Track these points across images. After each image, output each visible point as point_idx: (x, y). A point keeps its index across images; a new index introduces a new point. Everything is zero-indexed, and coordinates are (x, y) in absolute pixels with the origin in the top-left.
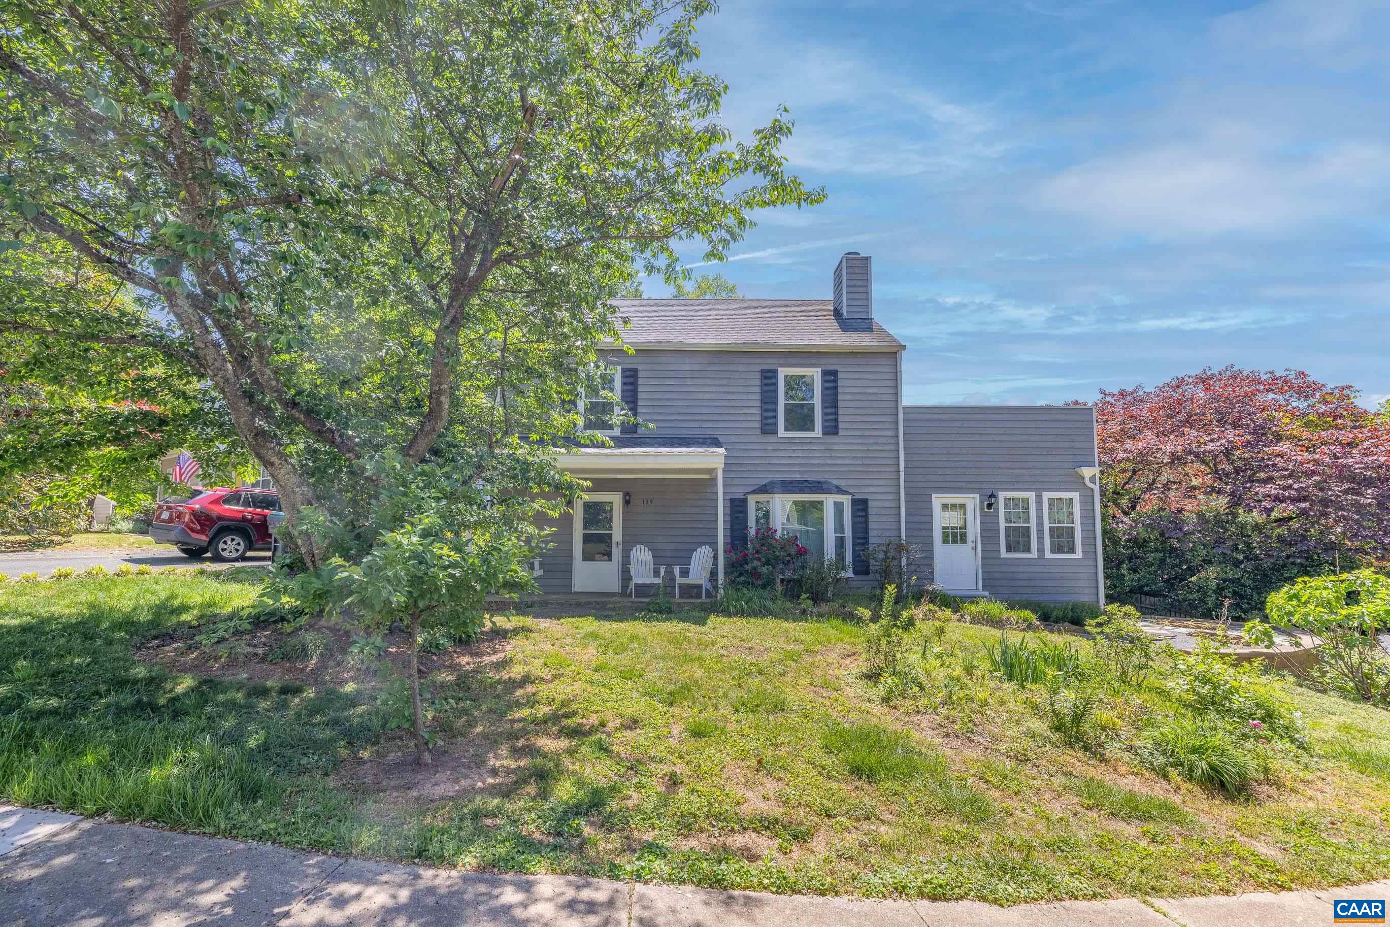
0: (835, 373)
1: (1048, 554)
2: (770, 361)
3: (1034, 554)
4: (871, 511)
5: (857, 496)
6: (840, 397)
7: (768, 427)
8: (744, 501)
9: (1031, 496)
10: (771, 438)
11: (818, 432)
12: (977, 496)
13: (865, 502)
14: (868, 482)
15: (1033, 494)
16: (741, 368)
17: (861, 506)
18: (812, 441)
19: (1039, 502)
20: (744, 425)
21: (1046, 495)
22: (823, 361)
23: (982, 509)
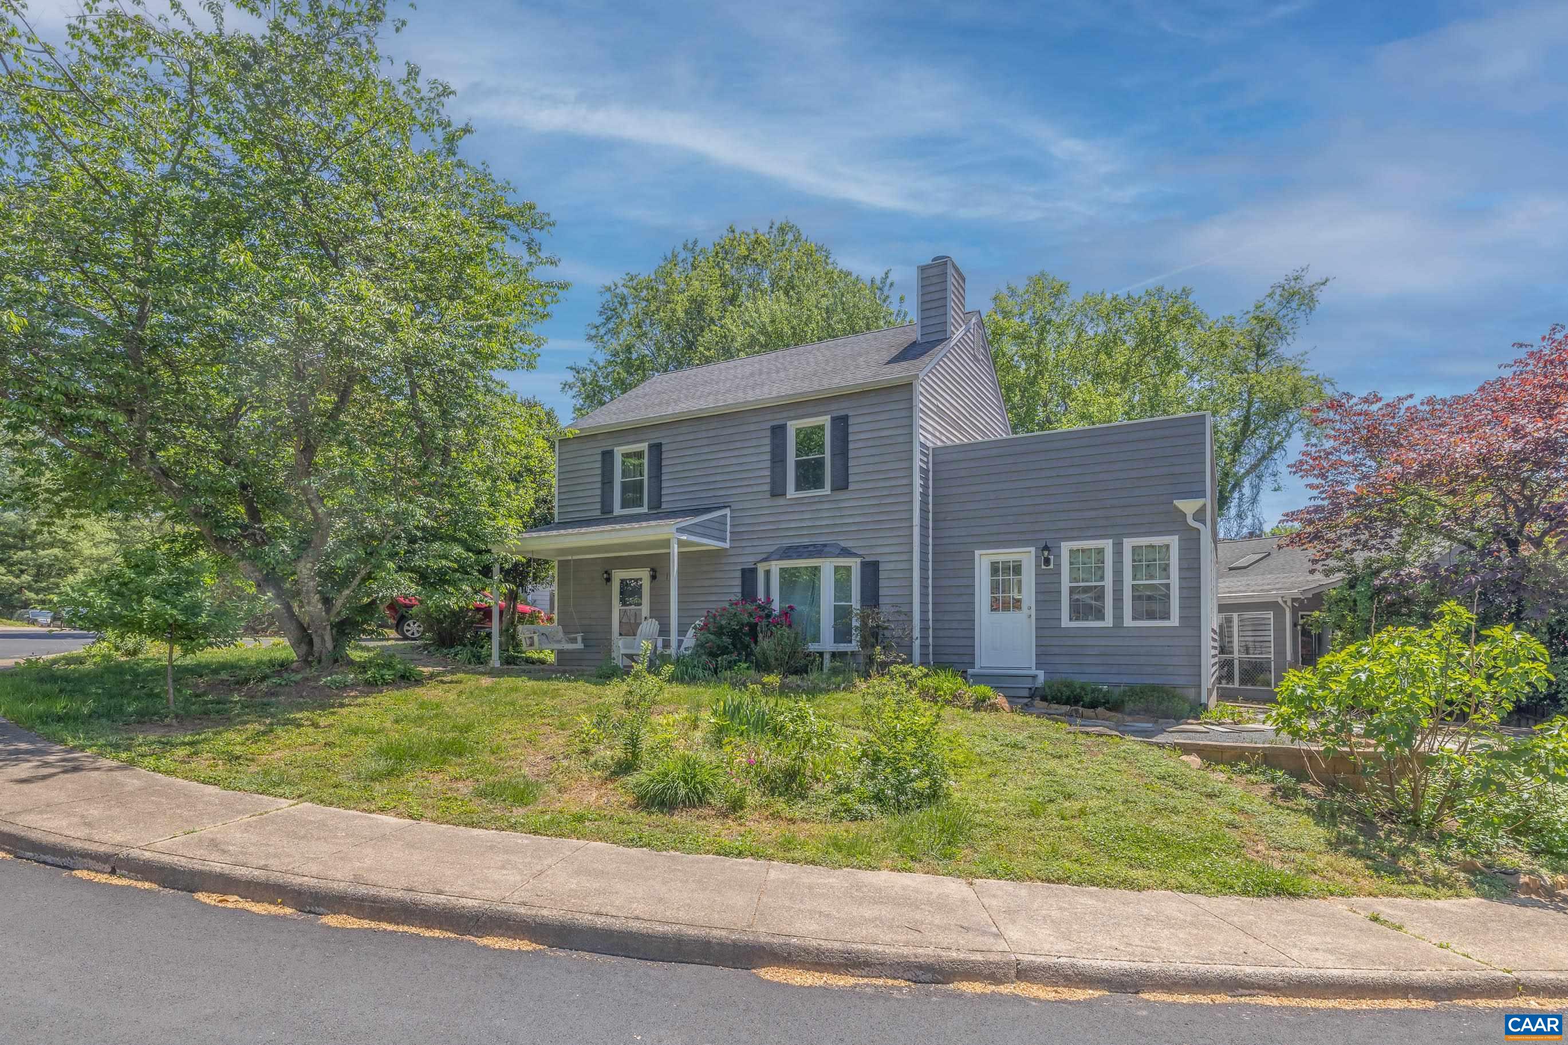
0: (845, 419)
1: (1128, 622)
2: (778, 416)
3: (1109, 622)
4: (882, 575)
5: (867, 559)
6: (851, 446)
7: (777, 490)
8: (754, 571)
9: (1107, 545)
10: (781, 501)
11: (827, 490)
12: (1033, 549)
13: (875, 565)
14: (880, 542)
15: (1111, 541)
16: (752, 428)
17: (871, 570)
18: (821, 500)
19: (1118, 553)
20: (755, 489)
21: (1128, 543)
22: (834, 406)
23: (1038, 566)
